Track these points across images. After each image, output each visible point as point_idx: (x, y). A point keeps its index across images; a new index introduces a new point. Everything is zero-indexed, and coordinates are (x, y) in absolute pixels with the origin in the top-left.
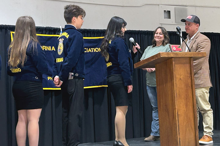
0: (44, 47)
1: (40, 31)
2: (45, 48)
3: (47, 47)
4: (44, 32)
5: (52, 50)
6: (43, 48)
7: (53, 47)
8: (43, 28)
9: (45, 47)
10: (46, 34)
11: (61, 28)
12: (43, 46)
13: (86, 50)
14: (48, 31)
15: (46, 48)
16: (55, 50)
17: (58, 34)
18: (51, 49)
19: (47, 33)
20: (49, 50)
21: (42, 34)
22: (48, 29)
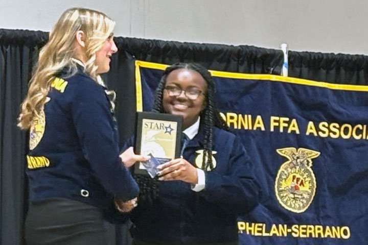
0: (232, 118)
1: (221, 61)
2: (234, 121)
3: (240, 116)
4: (233, 63)
5: (255, 128)
6: (229, 120)
7: (259, 118)
9: (235, 115)
10: (238, 71)
11: (285, 52)
12: (228, 114)
13: (362, 132)
14: (246, 63)
15: (237, 122)
16: (263, 129)
18: (253, 125)
19: (241, 68)
20: (246, 128)
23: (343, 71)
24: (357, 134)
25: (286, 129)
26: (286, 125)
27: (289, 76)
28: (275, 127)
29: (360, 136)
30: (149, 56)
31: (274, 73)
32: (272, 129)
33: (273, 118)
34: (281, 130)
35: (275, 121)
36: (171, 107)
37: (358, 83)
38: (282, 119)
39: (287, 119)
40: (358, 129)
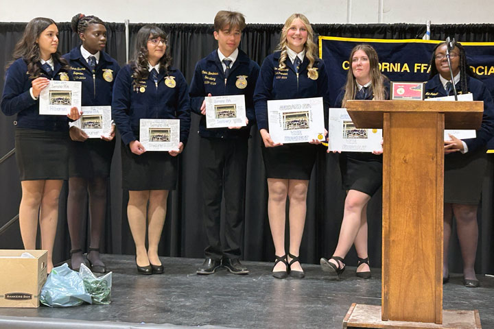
0: (386, 65)
1: (380, 33)
2: (387, 67)
3: (391, 64)
4: (389, 34)
5: (402, 71)
6: (384, 67)
7: (406, 65)
8: (386, 28)
9: (388, 64)
10: (392, 38)
11: (428, 24)
12: (384, 64)
13: (484, 70)
14: (397, 33)
15: (390, 68)
16: (409, 71)
17: (420, 36)
18: (401, 69)
19: (395, 37)
20: (396, 71)
21: (385, 38)
22: (397, 28)
23: (472, 35)
24: (480, 72)
25: (425, 71)
26: (426, 68)
27: (431, 39)
28: (417, 70)
29: (483, 73)
30: (329, 33)
31: (418, 38)
32: (416, 71)
33: (416, 65)
34: (422, 71)
35: (418, 66)
36: (441, 67)
37: (484, 41)
38: (423, 65)
39: (427, 65)
40: (481, 68)
